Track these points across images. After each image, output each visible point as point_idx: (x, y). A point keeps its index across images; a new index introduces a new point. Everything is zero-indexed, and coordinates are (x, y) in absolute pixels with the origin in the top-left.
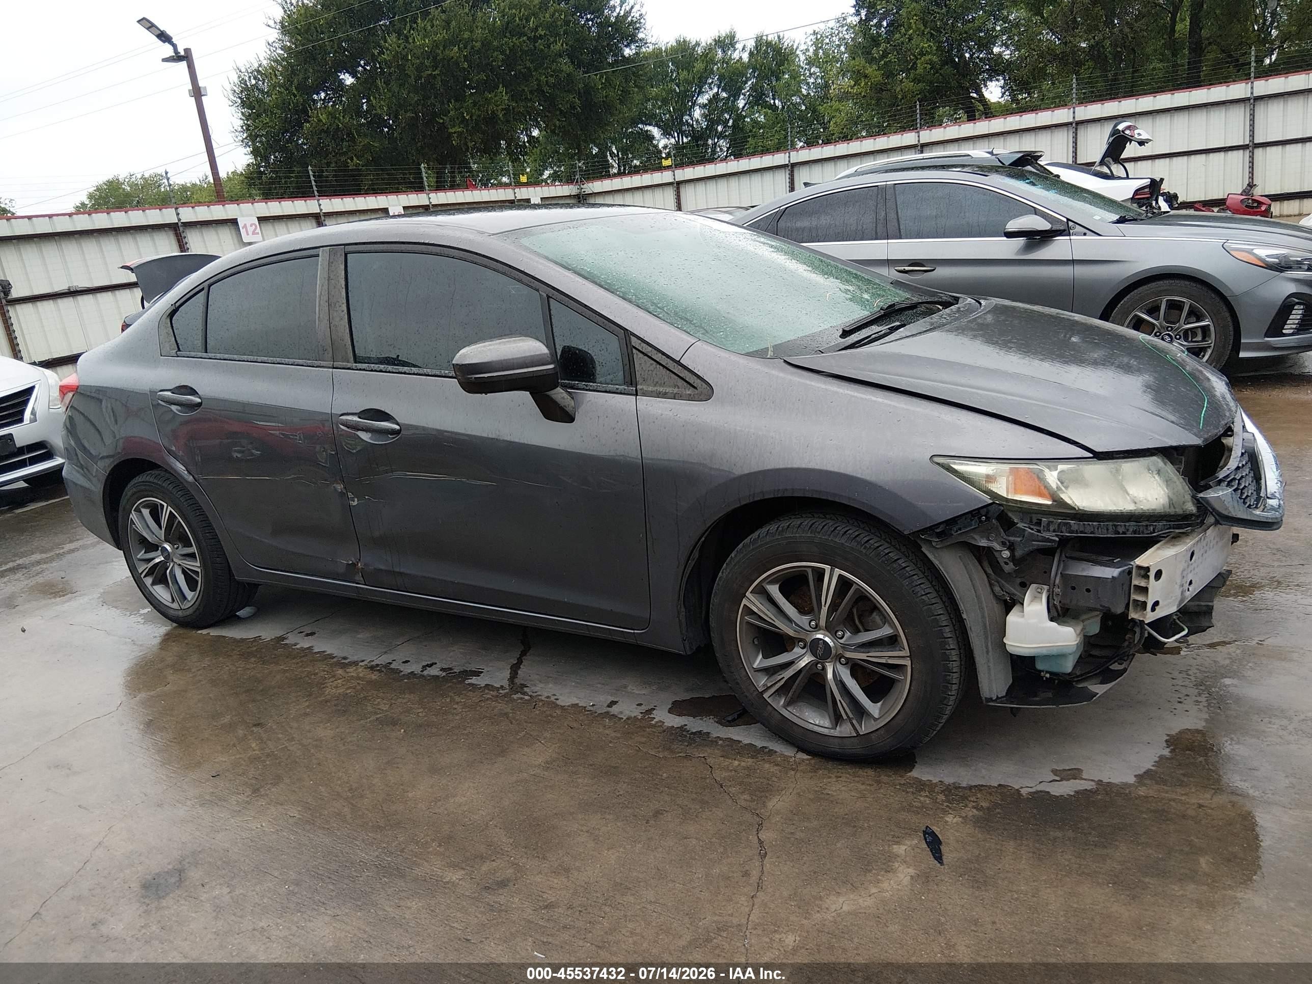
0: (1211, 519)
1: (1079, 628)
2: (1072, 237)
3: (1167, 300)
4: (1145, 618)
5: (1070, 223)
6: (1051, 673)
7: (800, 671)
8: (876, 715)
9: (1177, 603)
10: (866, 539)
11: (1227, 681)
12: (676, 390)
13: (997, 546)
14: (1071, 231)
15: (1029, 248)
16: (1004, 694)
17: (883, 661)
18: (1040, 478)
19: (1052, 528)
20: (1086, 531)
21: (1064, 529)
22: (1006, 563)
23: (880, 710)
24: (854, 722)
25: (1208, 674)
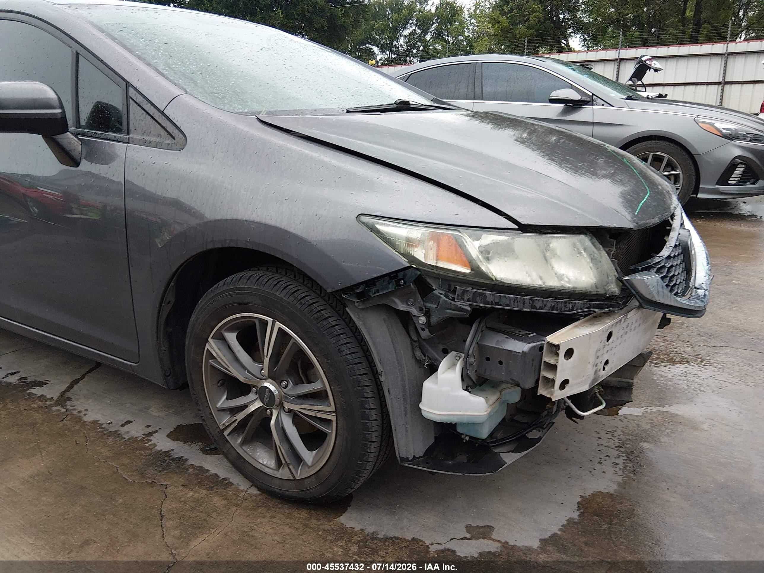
0: (635, 303)
1: (493, 398)
2: (594, 107)
3: (654, 154)
4: (552, 395)
5: (594, 96)
6: (471, 437)
7: (252, 414)
8: (310, 463)
9: (589, 382)
10: (303, 295)
11: (645, 445)
12: (158, 140)
13: (414, 311)
14: (594, 103)
15: (566, 112)
16: (422, 454)
17: (313, 414)
18: (461, 246)
19: (466, 298)
20: (501, 303)
21: (478, 299)
22: (423, 330)
23: (314, 458)
24: (291, 467)
25: (631, 437)
